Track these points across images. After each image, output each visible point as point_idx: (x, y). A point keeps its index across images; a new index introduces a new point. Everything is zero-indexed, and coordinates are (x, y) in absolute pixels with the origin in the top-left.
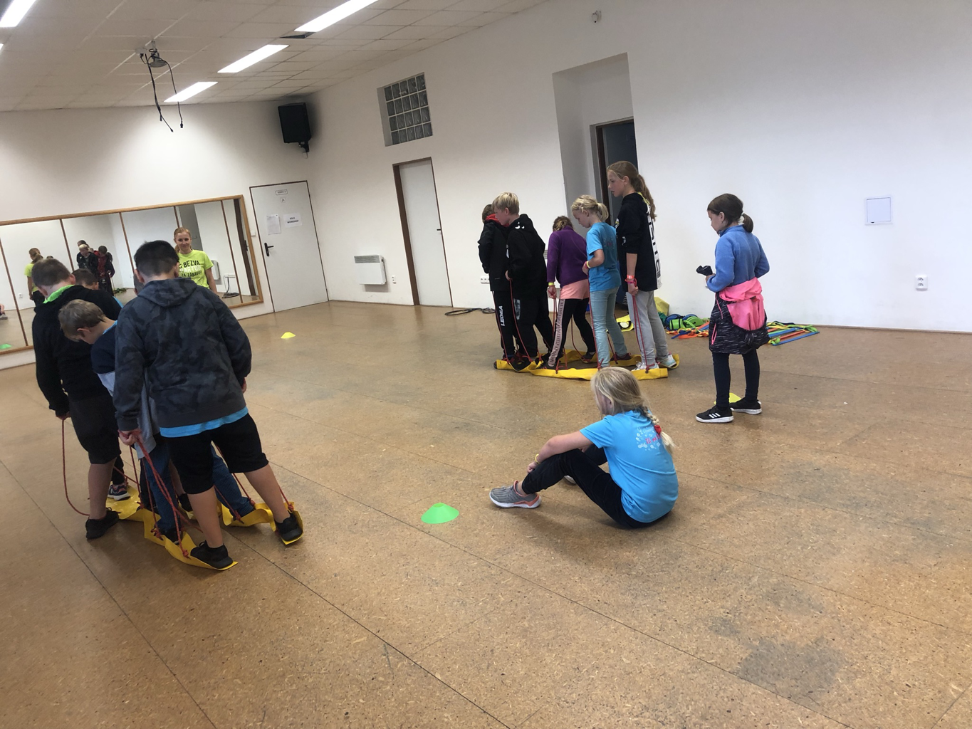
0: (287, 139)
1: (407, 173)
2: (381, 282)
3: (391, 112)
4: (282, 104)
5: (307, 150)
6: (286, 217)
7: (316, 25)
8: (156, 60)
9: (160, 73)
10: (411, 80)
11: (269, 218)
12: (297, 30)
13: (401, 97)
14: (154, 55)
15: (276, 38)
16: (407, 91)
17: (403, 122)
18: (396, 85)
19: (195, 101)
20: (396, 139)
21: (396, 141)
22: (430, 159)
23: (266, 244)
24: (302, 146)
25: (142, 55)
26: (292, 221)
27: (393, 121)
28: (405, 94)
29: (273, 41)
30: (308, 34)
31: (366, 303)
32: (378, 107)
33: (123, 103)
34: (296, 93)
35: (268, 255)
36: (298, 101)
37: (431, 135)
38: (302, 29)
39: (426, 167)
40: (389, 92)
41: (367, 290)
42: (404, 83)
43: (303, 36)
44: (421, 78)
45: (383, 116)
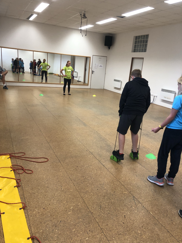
0: (105, 45)
1: (135, 61)
2: (119, 87)
3: (136, 43)
5: (109, 49)
6: (99, 65)
7: (127, 15)
8: (85, 17)
9: (84, 20)
10: (144, 36)
11: (95, 64)
12: (122, 15)
13: (140, 40)
14: (84, 15)
15: (115, 16)
16: (142, 38)
17: (138, 47)
18: (139, 36)
20: (135, 51)
22: (143, 58)
23: (93, 71)
24: (109, 47)
25: (81, 14)
26: (101, 66)
27: (135, 46)
28: (141, 39)
29: (114, 17)
30: (124, 17)
31: (114, 92)
32: (132, 41)
33: (69, 27)
34: (112, 33)
35: (93, 74)
36: (111, 35)
37: (146, 52)
38: (123, 15)
39: (141, 60)
40: (137, 38)
41: (115, 89)
42: (142, 36)
43: (123, 17)
44: (147, 36)
45: (133, 44)
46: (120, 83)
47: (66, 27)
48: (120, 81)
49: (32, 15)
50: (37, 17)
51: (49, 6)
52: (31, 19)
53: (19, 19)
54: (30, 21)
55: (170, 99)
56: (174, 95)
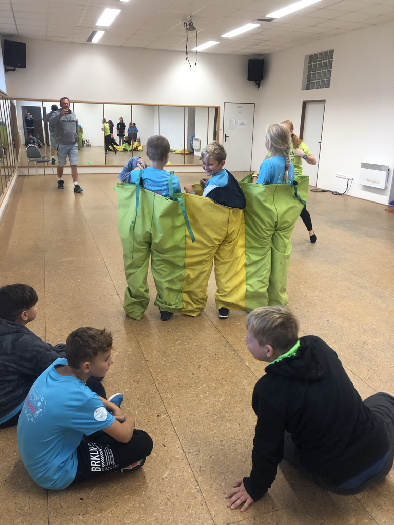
0: (250, 79)
1: (309, 108)
3: (309, 70)
4: (251, 59)
5: (259, 87)
6: (239, 122)
7: (278, 14)
8: (191, 27)
9: (192, 34)
10: (326, 53)
11: (231, 121)
12: (266, 16)
13: (317, 63)
14: (191, 24)
15: (255, 20)
16: (322, 59)
17: (315, 77)
18: (316, 55)
19: (207, 52)
20: (308, 86)
21: (308, 88)
22: (325, 101)
23: (226, 135)
24: (257, 84)
25: (185, 23)
26: (242, 124)
27: (309, 76)
28: (320, 61)
29: (253, 21)
30: (273, 19)
32: (303, 67)
33: (172, 48)
34: (262, 53)
35: (225, 141)
36: (261, 58)
37: (329, 87)
38: (269, 16)
39: (321, 106)
40: (311, 58)
42: (321, 54)
43: (269, 20)
44: (332, 52)
45: (304, 73)
47: (166, 50)
49: (94, 33)
50: (105, 36)
51: (121, 14)
52: (96, 39)
53: (72, 42)
54: (93, 44)
55: (378, 183)
56: (385, 173)
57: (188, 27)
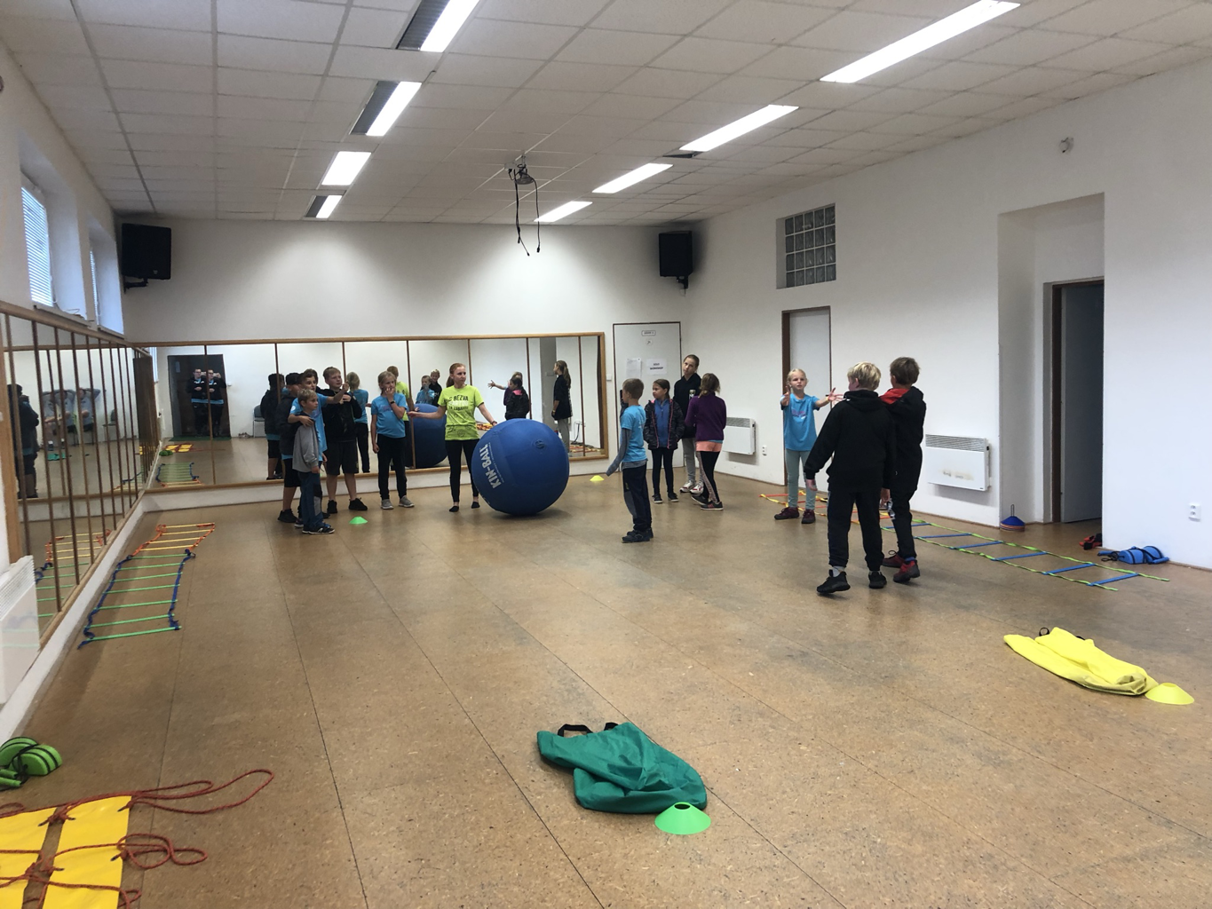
0: (665, 271)
1: (799, 324)
2: (748, 451)
3: (789, 248)
4: (665, 231)
5: (686, 287)
6: (649, 363)
7: (705, 143)
8: (524, 177)
9: (526, 191)
10: (819, 212)
11: (630, 362)
12: (681, 149)
13: (804, 232)
14: (523, 172)
15: (658, 157)
16: (812, 225)
17: (802, 261)
18: (799, 217)
19: (565, 223)
20: (790, 281)
21: (790, 284)
22: (828, 308)
24: (680, 281)
25: (510, 170)
26: (656, 366)
27: (790, 259)
28: (809, 228)
29: (656, 159)
30: (696, 153)
31: (727, 475)
32: (774, 241)
33: (490, 220)
34: (683, 219)
36: (684, 229)
37: (834, 279)
38: (688, 148)
39: (823, 318)
40: (791, 224)
41: (731, 460)
42: (809, 214)
43: (690, 155)
44: (831, 209)
45: (778, 253)
46: (748, 431)
47: (479, 224)
48: (748, 420)
49: (319, 201)
50: (341, 205)
51: (372, 161)
52: (325, 212)
53: (273, 220)
54: (322, 222)
55: (969, 478)
56: (981, 455)
57: (518, 177)
